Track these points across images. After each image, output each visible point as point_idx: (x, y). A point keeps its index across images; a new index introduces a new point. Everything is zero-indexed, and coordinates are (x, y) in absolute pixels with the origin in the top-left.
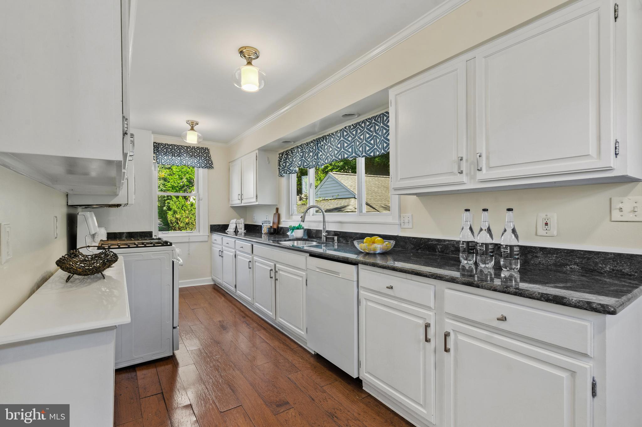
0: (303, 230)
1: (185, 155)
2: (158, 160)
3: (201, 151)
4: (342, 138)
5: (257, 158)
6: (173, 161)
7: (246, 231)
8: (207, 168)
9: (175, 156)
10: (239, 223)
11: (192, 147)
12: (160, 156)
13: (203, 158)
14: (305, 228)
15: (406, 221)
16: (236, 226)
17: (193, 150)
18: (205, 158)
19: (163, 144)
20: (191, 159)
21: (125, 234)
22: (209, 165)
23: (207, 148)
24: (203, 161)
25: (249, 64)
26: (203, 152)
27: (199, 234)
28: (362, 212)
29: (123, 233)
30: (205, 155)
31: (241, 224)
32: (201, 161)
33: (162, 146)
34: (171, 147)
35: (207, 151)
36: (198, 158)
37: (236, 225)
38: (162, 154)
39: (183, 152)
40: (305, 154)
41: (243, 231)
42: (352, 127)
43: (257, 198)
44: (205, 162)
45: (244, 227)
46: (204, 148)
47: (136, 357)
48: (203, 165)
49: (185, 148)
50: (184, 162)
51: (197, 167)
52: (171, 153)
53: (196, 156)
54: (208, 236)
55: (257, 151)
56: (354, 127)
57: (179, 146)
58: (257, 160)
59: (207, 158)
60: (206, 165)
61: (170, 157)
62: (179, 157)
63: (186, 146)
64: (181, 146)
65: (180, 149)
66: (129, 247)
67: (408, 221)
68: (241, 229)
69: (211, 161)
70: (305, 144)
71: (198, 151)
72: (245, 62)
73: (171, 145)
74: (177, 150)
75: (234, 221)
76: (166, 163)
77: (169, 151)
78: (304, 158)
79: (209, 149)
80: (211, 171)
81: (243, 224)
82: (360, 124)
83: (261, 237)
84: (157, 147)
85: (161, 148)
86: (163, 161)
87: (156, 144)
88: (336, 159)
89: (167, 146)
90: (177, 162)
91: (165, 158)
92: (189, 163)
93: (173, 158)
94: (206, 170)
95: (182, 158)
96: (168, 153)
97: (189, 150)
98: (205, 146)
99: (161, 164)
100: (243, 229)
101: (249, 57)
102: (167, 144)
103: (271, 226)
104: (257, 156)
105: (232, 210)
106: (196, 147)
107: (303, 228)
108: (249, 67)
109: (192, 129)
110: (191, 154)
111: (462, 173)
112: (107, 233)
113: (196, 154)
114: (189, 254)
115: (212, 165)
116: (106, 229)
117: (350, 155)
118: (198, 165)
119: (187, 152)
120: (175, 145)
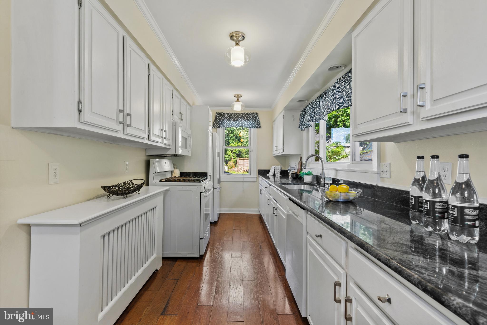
0: (312, 176)
1: (241, 119)
2: (224, 125)
3: (252, 116)
4: (334, 90)
5: (284, 117)
6: (233, 125)
7: (281, 175)
8: (256, 128)
9: (235, 121)
10: (277, 169)
11: (246, 113)
12: (226, 122)
13: (253, 121)
14: (315, 174)
15: (385, 170)
16: (275, 172)
17: (247, 115)
18: (255, 121)
19: (228, 113)
20: (245, 122)
21: (192, 174)
22: (258, 125)
23: (256, 113)
24: (253, 123)
25: (237, 45)
26: (253, 116)
27: (250, 176)
28: (355, 160)
29: (191, 173)
30: (255, 118)
31: (278, 169)
32: (252, 123)
33: (227, 115)
34: (232, 115)
35: (256, 115)
36: (250, 121)
37: (274, 170)
38: (227, 120)
39: (240, 118)
40: (315, 109)
41: (279, 175)
42: (342, 78)
43: (283, 149)
44: (255, 123)
45: (280, 172)
46: (254, 113)
47: (178, 252)
48: (253, 126)
49: (241, 114)
50: (240, 124)
51: (249, 128)
52: (232, 119)
53: (249, 119)
54: (257, 178)
55: (284, 112)
56: (344, 78)
57: (238, 113)
58: (284, 118)
59: (256, 120)
60: (255, 126)
61: (231, 122)
62: (237, 121)
63: (242, 113)
64: (239, 113)
65: (238, 116)
66: (190, 182)
67: (386, 170)
68: (277, 173)
69: (259, 122)
70: (314, 101)
71: (250, 116)
72: (234, 43)
73: (233, 113)
74: (236, 117)
75: (273, 167)
76: (229, 126)
77: (231, 117)
78: (313, 113)
79: (257, 114)
80: (259, 130)
81: (279, 169)
82: (348, 74)
83: (288, 179)
84: (224, 116)
85: (226, 116)
86: (227, 125)
87: (223, 114)
88: (330, 111)
89: (230, 114)
90: (236, 125)
91: (229, 122)
92: (244, 125)
93: (234, 122)
94: (256, 129)
95: (239, 122)
96: (230, 120)
97: (244, 115)
98: (254, 112)
99: (226, 127)
100: (279, 173)
101: (237, 40)
102: (230, 113)
103: (296, 172)
104: (284, 115)
105: (274, 158)
106: (248, 113)
107: (312, 174)
108: (237, 47)
109: (238, 100)
110: (245, 118)
111: (407, 112)
112: (180, 172)
113: (248, 118)
114: (243, 190)
115: (259, 125)
116: (180, 170)
117: (341, 106)
118: (250, 126)
119: (243, 118)
120: (235, 113)
